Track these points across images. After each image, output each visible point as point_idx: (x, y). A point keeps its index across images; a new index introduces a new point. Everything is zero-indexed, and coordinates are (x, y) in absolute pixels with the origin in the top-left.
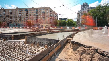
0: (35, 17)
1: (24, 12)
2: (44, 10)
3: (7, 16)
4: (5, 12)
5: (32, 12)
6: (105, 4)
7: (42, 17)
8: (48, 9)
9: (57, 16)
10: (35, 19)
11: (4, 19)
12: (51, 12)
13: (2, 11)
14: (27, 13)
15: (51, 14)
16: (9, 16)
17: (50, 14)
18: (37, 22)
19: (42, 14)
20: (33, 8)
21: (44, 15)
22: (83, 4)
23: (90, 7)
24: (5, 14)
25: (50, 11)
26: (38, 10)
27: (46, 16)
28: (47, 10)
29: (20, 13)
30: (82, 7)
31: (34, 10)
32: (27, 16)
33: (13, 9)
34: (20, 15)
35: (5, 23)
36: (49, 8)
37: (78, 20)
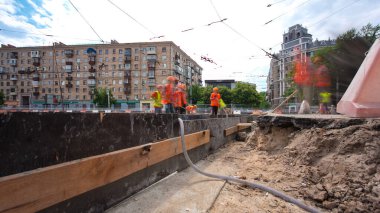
0: (122, 74)
1: (82, 60)
2: (153, 52)
3: (22, 72)
4: (17, 57)
5: (111, 56)
6: (369, 26)
7: (144, 74)
8: (168, 48)
9: (200, 74)
10: (121, 82)
11: (11, 83)
12: (177, 57)
13: (5, 54)
14: (92, 63)
15: (177, 64)
16: (28, 72)
17: (172, 64)
18: (128, 92)
19: (145, 67)
20: (114, 43)
21: (154, 69)
22: (290, 29)
23: (314, 40)
24: (16, 66)
25: (173, 55)
26: (133, 50)
27: (159, 72)
28: (164, 50)
29: (70, 60)
30: (286, 39)
31: (117, 50)
32: (92, 70)
33: (44, 48)
34: (69, 67)
35: (15, 97)
36: (171, 44)
37: (271, 87)
